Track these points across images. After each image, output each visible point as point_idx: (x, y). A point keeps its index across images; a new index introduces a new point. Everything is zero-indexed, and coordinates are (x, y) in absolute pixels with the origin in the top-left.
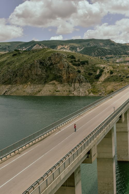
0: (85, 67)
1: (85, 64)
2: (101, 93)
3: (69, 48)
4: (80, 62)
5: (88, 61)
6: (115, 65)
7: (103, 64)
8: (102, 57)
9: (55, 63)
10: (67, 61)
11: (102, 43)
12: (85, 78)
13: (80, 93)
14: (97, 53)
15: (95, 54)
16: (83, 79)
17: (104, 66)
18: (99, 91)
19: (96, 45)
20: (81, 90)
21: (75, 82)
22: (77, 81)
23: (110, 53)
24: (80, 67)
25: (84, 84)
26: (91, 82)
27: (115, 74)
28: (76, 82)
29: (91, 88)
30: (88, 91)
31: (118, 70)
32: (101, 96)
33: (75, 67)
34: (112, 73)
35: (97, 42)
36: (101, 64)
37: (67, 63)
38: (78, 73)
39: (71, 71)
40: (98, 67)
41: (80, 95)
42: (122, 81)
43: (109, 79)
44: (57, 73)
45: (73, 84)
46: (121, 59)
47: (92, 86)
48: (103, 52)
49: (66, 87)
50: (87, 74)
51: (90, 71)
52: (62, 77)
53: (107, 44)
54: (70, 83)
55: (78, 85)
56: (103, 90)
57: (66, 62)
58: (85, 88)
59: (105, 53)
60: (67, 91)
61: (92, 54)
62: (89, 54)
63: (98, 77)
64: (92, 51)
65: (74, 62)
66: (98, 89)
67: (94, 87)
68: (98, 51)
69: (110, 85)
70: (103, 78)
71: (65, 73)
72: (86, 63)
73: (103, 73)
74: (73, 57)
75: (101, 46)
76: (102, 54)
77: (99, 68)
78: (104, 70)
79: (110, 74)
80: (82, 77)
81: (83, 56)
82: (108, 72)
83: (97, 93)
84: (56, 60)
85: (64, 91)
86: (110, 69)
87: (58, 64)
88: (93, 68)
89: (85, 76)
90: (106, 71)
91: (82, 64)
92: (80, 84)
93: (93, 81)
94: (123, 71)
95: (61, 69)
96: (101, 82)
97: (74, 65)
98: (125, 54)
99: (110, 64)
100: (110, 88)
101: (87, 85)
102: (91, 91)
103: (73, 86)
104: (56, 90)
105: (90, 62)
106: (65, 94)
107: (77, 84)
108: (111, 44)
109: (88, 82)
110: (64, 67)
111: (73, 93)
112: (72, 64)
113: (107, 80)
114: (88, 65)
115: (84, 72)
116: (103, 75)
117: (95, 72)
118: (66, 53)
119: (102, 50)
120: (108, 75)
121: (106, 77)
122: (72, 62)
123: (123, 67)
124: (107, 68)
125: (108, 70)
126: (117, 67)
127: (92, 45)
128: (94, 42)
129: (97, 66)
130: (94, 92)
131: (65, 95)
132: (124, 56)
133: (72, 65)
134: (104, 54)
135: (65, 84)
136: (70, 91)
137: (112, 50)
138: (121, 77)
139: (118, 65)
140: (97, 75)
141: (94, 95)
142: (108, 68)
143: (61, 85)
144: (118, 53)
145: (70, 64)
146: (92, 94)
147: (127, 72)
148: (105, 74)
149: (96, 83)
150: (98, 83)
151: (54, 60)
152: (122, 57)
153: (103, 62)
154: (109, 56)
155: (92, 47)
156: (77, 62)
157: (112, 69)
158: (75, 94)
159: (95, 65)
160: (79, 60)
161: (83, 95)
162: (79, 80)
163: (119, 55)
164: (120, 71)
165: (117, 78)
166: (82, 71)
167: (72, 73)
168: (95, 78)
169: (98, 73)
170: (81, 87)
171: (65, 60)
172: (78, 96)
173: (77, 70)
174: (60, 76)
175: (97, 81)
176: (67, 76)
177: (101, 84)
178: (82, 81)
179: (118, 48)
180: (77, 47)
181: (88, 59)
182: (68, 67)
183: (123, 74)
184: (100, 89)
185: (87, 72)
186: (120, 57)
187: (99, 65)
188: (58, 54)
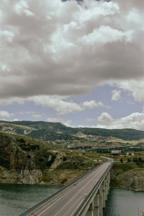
0: (35, 152)
1: (35, 149)
2: (53, 182)
3: (15, 130)
4: (30, 146)
5: (39, 145)
6: (69, 151)
7: (55, 149)
8: (51, 142)
9: (2, 146)
10: (16, 145)
11: (51, 126)
12: (35, 164)
13: (29, 181)
14: (46, 137)
15: (43, 138)
16: (34, 165)
17: (57, 151)
18: (51, 179)
19: (45, 128)
20: (31, 177)
21: (24, 169)
22: (26, 167)
23: (60, 138)
24: (30, 152)
25: (34, 170)
26: (42, 168)
27: (69, 161)
28: (26, 169)
29: (41, 175)
30: (38, 179)
31: (72, 157)
32: (53, 185)
33: (25, 152)
34: (65, 159)
35: (46, 125)
36: (53, 149)
37: (16, 146)
38: (28, 159)
39: (20, 155)
40: (49, 153)
41: (30, 183)
42: (76, 168)
43: (62, 166)
44: (4, 157)
45: (22, 171)
46: (72, 145)
47: (43, 173)
48: (53, 136)
49: (13, 173)
50: (37, 160)
51: (40, 156)
52: (10, 163)
53: (57, 127)
54: (18, 170)
55: (28, 172)
56: (55, 179)
57: (14, 146)
58: (35, 175)
59: (55, 138)
60: (14, 178)
61: (41, 138)
62: (37, 138)
63: (49, 164)
64: (41, 134)
65: (23, 146)
66: (49, 177)
67: (45, 174)
68: (47, 135)
69: (63, 172)
70: (55, 165)
71: (14, 158)
72: (37, 148)
73: (55, 159)
74: (22, 141)
75: (50, 130)
76: (51, 139)
77: (51, 154)
78: (57, 156)
79: (63, 160)
80: (32, 163)
81: (33, 140)
82: (61, 158)
83: (48, 181)
84: (4, 143)
85: (11, 178)
86: (63, 155)
87: (6, 148)
88: (44, 153)
89: (35, 162)
90: (59, 157)
91: (32, 149)
92: (30, 171)
93: (44, 168)
94: (78, 158)
95: (8, 153)
96: (53, 170)
97: (23, 149)
98: (76, 140)
99: (63, 150)
100: (63, 176)
101: (38, 172)
102: (42, 179)
103: (22, 172)
104: (2, 177)
105: (41, 147)
106: (12, 181)
107: (26, 170)
108: (61, 128)
109: (38, 169)
110: (12, 151)
111: (22, 181)
112: (21, 148)
113: (60, 167)
114: (39, 150)
115: (34, 157)
116: (56, 162)
117: (47, 158)
118: (14, 135)
119: (52, 134)
120: (61, 162)
121: (58, 164)
122: (21, 146)
123: (77, 153)
124: (59, 154)
125: (61, 157)
126: (71, 153)
127: (40, 128)
128: (42, 125)
129: (49, 151)
130: (45, 180)
131: (12, 183)
132: (75, 141)
133: (21, 150)
134: (53, 138)
135: (13, 170)
136: (18, 179)
137: (62, 134)
138: (76, 164)
139: (72, 151)
140: (49, 162)
141: (45, 184)
142: (61, 154)
143: (8, 171)
144: (68, 138)
145: (19, 148)
146: (42, 183)
147: (82, 159)
148: (57, 161)
149: (48, 170)
150: (50, 170)
151: (1, 143)
152: (73, 142)
153: (55, 147)
154: (58, 141)
155: (40, 130)
156: (27, 146)
157: (65, 155)
158: (23, 181)
159: (46, 150)
160: (29, 144)
161: (33, 183)
162: (28, 166)
163: (70, 141)
164: (74, 157)
165: (71, 166)
166: (33, 156)
167: (21, 159)
168: (46, 165)
169: (50, 159)
170: (31, 174)
171: (14, 144)
172: (26, 184)
173: (26, 155)
174: (7, 161)
175: (49, 168)
176: (15, 161)
177: (52, 171)
178: (33, 168)
179: (70, 132)
180: (24, 130)
181: (39, 144)
182: (17, 152)
183: (77, 161)
184: (52, 176)
185: (38, 157)
186: (71, 143)
187: (51, 150)
188: (6, 136)
